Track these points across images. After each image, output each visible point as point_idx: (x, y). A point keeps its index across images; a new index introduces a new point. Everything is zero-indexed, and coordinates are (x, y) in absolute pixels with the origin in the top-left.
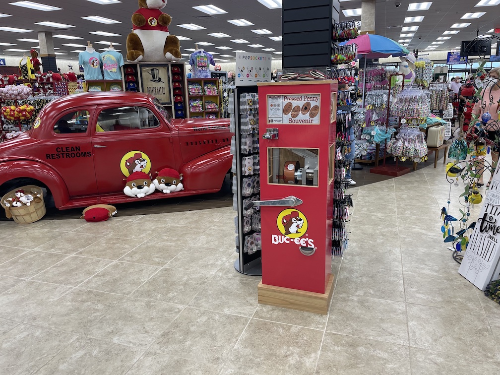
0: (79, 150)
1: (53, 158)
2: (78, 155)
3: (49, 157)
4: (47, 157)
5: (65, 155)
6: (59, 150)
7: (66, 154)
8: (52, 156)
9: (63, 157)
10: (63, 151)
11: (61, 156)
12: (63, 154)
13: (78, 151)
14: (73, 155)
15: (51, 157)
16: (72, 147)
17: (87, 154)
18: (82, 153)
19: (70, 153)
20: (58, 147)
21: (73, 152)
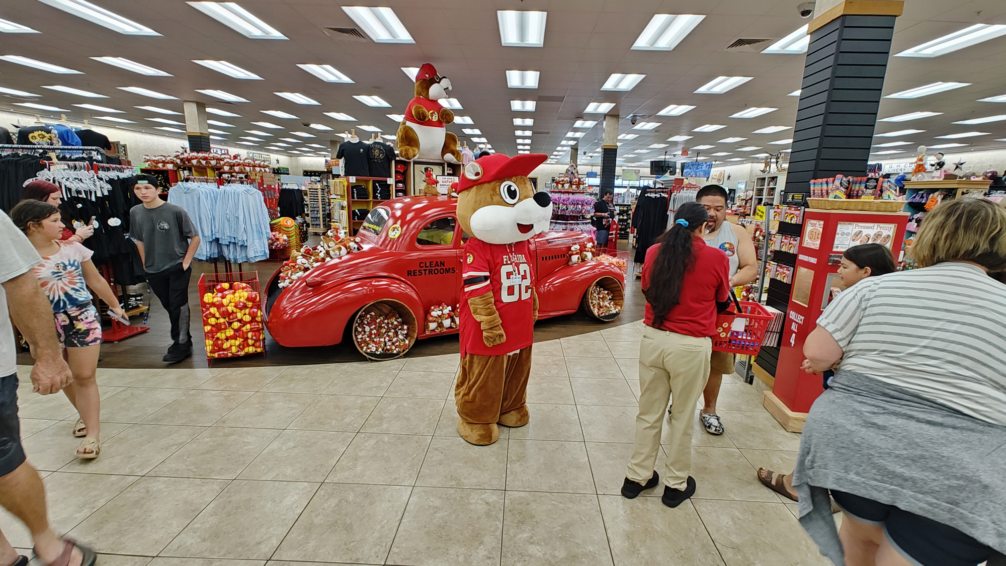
0: (444, 266)
1: (414, 275)
2: (442, 272)
3: (410, 274)
4: (408, 273)
5: (427, 272)
6: (422, 265)
7: (429, 270)
8: (414, 273)
9: (425, 274)
10: (426, 267)
11: (423, 272)
12: (425, 270)
13: (442, 267)
14: (436, 271)
15: (412, 274)
16: (437, 262)
17: (451, 271)
18: (446, 269)
19: (433, 268)
20: (421, 261)
21: (437, 267)
